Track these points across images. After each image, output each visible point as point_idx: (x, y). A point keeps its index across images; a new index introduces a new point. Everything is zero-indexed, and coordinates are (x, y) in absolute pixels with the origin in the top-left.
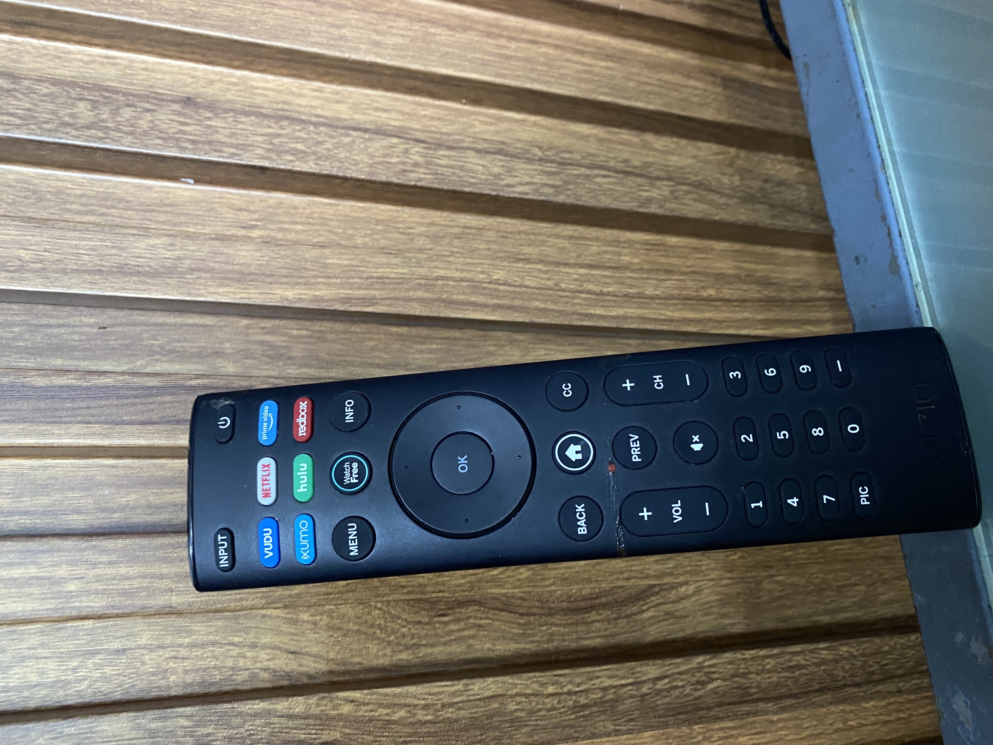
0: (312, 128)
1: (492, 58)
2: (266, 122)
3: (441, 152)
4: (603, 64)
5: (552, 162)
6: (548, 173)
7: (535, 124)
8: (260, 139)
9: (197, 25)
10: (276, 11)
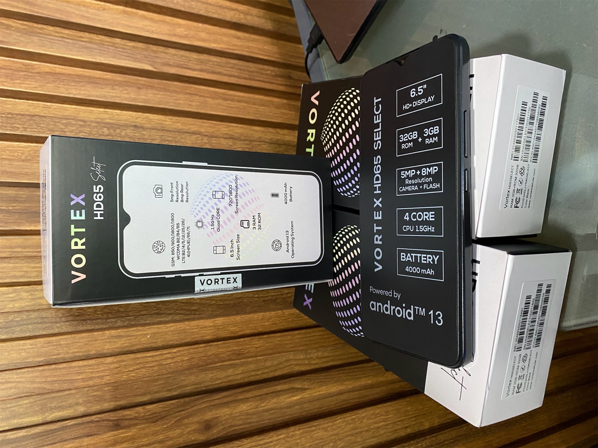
0: (173, 133)
1: (226, 108)
2: (159, 132)
3: (213, 139)
4: (262, 108)
5: (248, 140)
6: (247, 144)
7: (241, 127)
8: (158, 137)
9: (135, 102)
10: (159, 96)
